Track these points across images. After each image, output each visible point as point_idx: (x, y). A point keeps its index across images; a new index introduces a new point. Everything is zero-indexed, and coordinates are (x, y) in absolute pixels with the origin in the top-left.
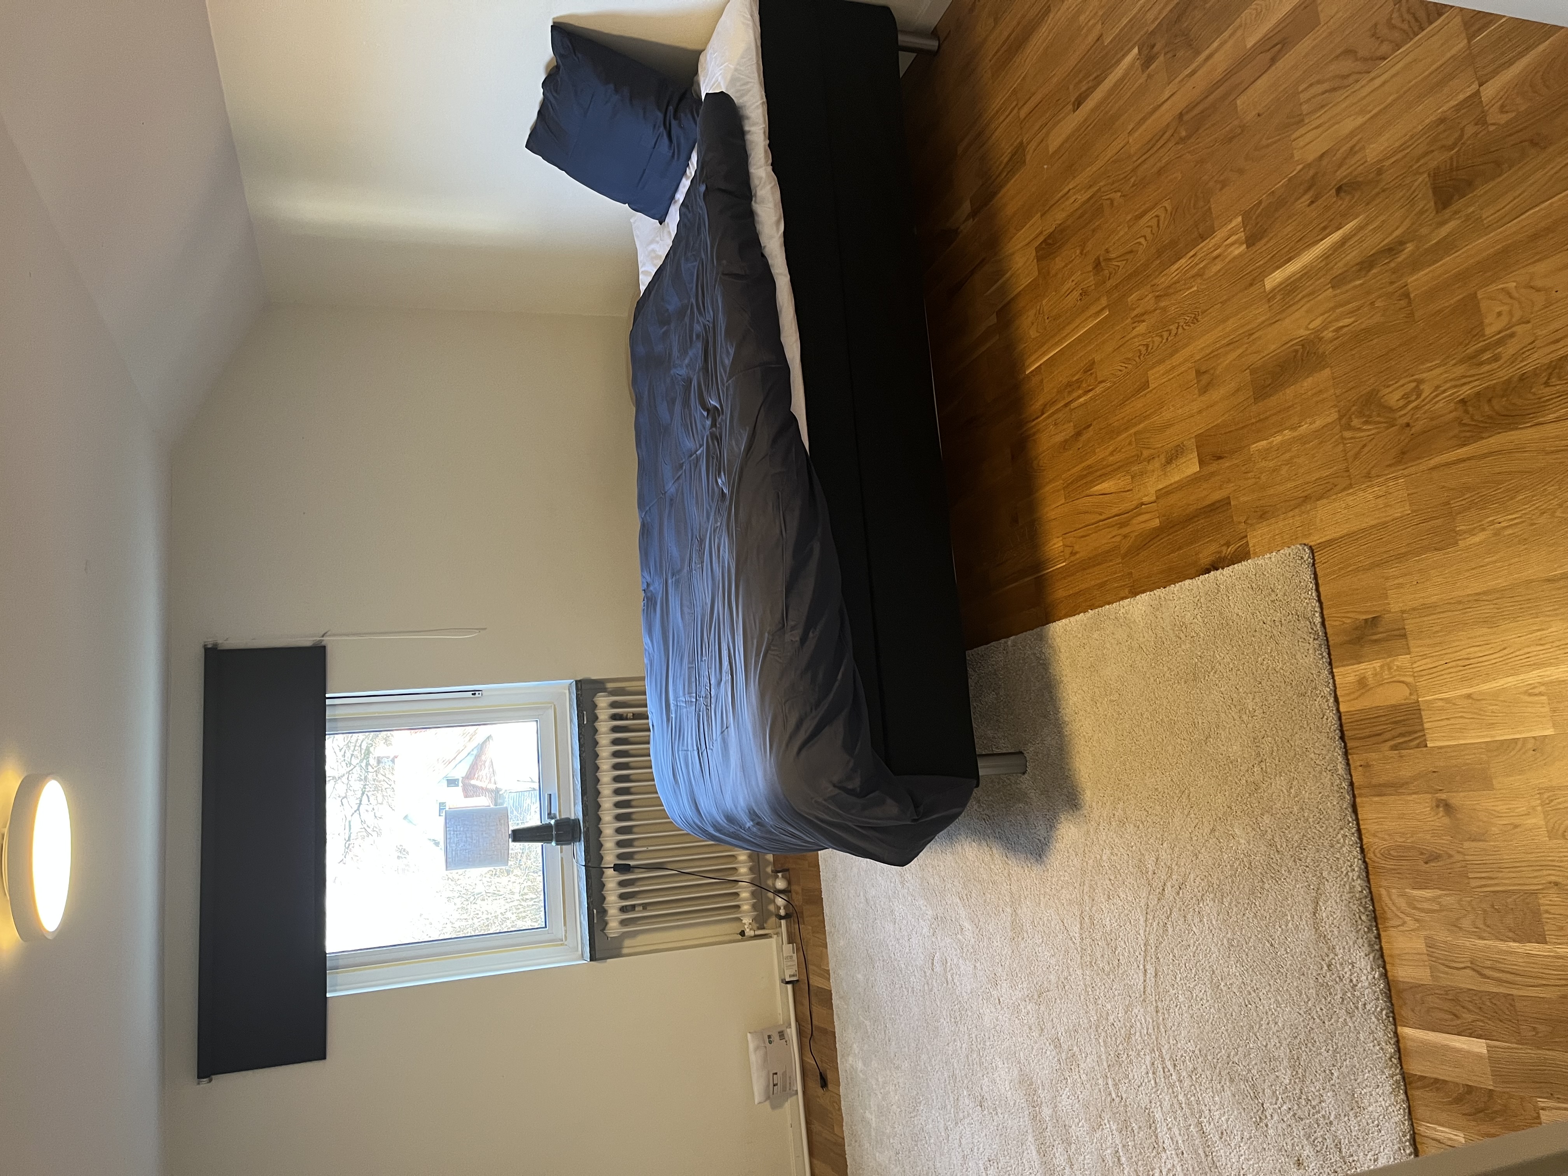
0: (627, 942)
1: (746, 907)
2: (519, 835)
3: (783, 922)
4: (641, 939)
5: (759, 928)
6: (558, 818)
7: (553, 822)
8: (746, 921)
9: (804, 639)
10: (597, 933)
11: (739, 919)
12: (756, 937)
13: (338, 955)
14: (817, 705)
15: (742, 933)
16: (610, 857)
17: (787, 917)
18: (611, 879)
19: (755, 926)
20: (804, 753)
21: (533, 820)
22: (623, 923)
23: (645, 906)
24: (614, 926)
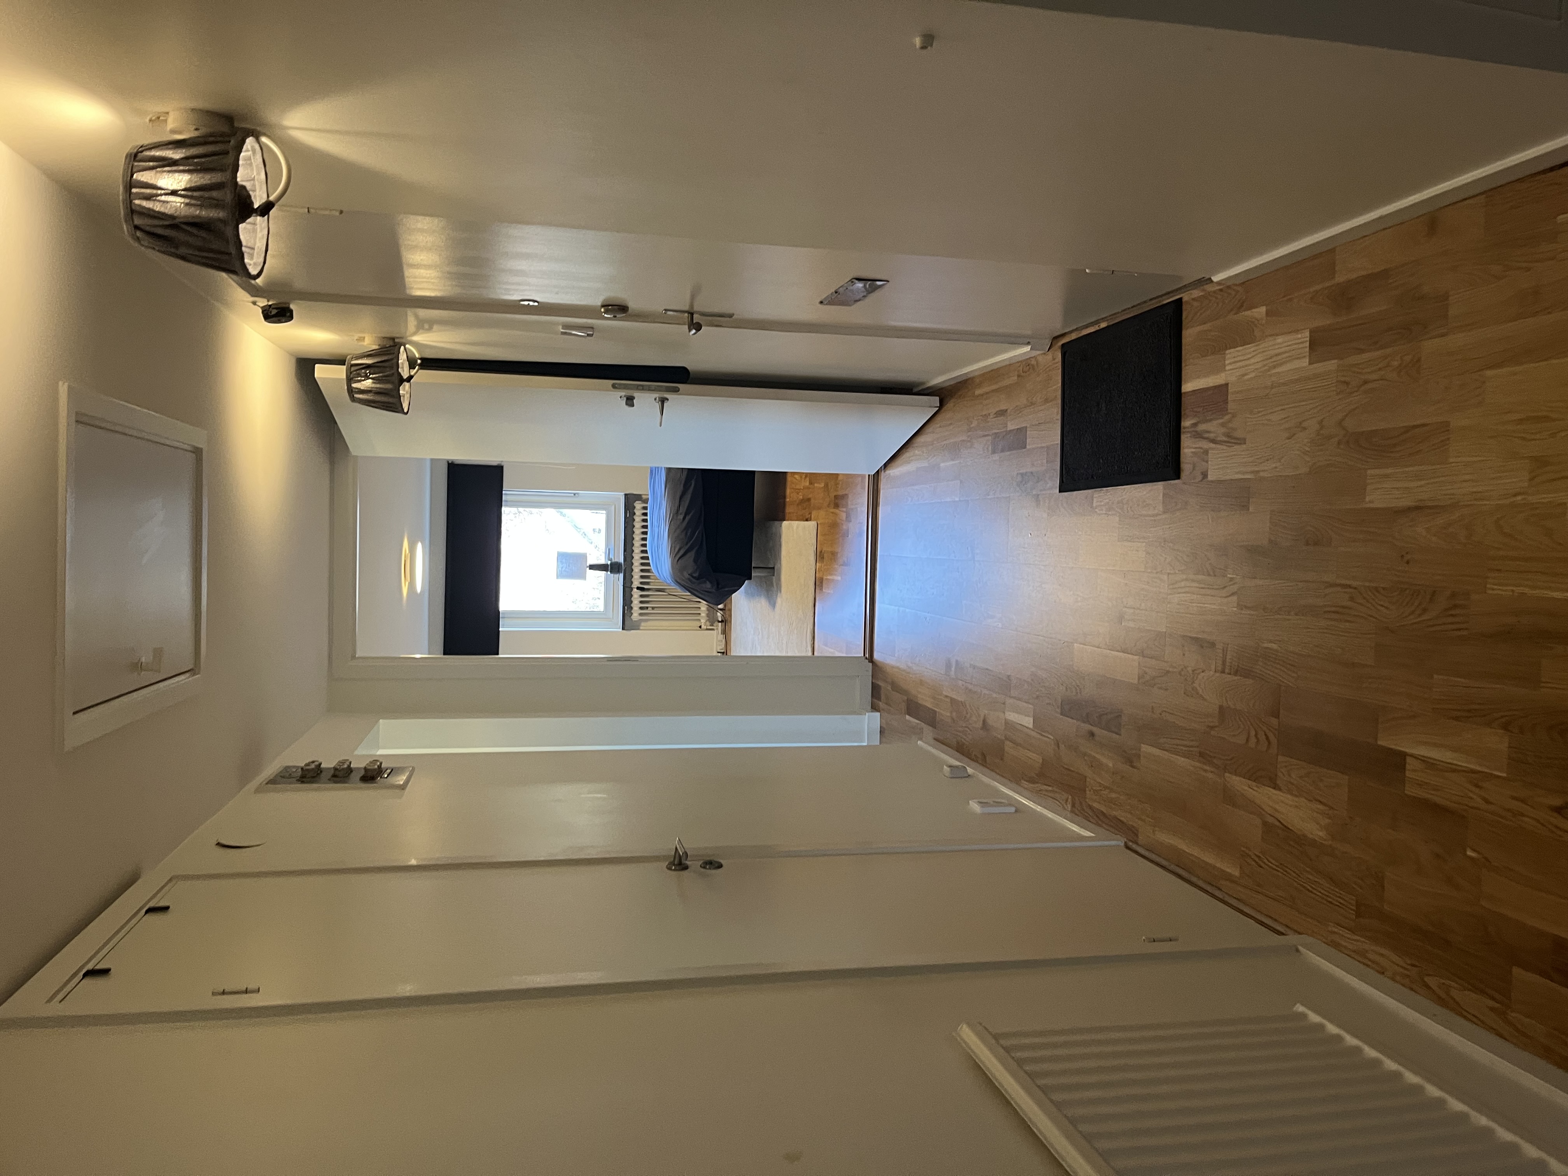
0: (643, 624)
1: (703, 615)
2: (592, 567)
3: (720, 624)
4: (649, 623)
5: (710, 626)
6: (613, 561)
7: (609, 563)
8: (703, 621)
9: (684, 518)
10: (626, 617)
11: (699, 620)
12: (707, 629)
13: (505, 612)
14: (687, 544)
15: (700, 627)
16: (636, 583)
17: (722, 621)
18: (636, 594)
19: (708, 623)
20: (680, 561)
21: (602, 561)
22: (641, 614)
23: (653, 608)
24: (635, 616)
